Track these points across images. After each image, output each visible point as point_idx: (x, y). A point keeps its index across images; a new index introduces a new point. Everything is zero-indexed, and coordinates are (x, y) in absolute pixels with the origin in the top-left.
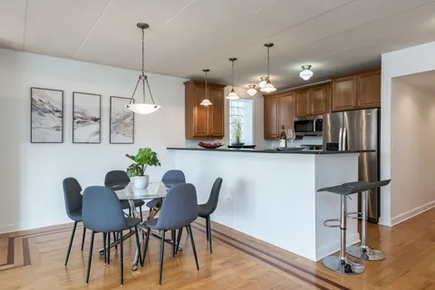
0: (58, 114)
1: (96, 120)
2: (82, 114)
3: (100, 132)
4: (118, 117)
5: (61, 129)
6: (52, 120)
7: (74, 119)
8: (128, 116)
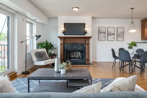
0: (104, 33)
1: (113, 34)
2: (110, 33)
3: (114, 38)
4: (119, 33)
5: (105, 37)
6: (103, 35)
7: (108, 34)
8: (122, 33)
